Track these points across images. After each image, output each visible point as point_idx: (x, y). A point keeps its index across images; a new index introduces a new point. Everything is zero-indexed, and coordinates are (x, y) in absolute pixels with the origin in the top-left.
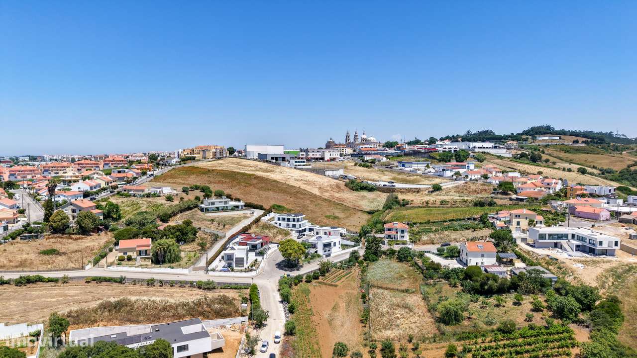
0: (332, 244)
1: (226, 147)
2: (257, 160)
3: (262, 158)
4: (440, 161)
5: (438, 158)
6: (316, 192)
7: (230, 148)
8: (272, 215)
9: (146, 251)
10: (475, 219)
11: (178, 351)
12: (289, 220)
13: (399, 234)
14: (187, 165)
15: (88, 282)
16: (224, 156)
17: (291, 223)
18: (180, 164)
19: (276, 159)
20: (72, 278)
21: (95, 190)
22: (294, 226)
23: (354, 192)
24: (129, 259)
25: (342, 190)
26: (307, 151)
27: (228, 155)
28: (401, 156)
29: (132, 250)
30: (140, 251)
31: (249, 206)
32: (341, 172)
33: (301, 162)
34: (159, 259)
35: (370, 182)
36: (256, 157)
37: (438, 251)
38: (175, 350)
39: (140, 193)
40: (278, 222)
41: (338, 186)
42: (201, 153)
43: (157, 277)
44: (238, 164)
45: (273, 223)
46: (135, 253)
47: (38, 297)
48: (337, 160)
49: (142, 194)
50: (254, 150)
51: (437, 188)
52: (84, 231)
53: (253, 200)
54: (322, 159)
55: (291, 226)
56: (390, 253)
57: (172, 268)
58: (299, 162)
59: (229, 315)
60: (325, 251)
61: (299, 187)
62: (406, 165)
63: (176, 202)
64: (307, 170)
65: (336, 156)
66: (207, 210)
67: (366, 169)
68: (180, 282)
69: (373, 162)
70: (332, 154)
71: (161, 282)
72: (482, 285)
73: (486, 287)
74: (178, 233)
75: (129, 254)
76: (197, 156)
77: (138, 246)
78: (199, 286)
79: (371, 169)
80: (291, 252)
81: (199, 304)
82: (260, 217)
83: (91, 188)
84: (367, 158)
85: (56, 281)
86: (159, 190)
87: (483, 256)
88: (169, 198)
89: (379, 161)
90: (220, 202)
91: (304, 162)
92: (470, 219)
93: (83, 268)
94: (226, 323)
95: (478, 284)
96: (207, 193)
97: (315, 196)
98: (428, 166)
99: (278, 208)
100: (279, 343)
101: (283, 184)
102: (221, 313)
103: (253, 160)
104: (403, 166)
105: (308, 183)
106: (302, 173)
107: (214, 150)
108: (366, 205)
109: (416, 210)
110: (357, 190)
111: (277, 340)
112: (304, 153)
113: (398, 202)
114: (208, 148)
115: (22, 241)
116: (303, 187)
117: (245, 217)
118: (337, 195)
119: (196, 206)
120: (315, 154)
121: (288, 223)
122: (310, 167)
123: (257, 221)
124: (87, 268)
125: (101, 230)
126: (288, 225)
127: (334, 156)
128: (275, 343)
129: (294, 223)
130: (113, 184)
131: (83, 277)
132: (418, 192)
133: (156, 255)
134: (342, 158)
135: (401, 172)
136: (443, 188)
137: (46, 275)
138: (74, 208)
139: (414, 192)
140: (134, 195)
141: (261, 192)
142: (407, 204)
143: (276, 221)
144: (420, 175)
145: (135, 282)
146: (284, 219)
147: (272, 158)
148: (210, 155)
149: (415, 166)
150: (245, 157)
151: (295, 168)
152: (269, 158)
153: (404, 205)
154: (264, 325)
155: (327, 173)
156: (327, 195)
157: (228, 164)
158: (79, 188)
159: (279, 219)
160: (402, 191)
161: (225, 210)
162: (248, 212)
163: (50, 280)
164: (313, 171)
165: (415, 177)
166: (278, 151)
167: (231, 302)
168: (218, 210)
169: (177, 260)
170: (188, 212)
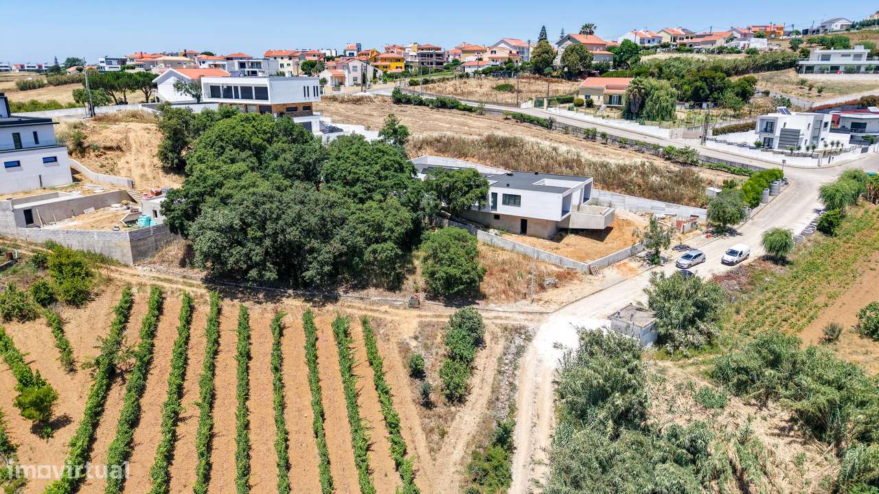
9: (620, 97)
15: (506, 119)
20: (492, 110)
24: (590, 105)
29: (598, 91)
30: (611, 97)
34: (634, 108)
38: (500, 199)
43: (600, 130)
46: (602, 98)
52: (571, 75)
57: (643, 124)
66: (809, 69)
68: (637, 143)
71: (604, 136)
74: (698, 84)
75: (592, 97)
77: (608, 88)
78: (668, 155)
85: (471, 110)
90: (845, 56)
93: (518, 105)
94: (658, 209)
102: (661, 193)
111: (730, 258)
119: (792, 64)
124: (523, 106)
125: (593, 75)
128: (724, 262)
131: (502, 111)
133: (629, 103)
145: (566, 129)
154: (733, 233)
161: (853, 71)
163: (466, 109)
167: (697, 183)
168: (835, 69)
169: (663, 115)
170: (768, 72)
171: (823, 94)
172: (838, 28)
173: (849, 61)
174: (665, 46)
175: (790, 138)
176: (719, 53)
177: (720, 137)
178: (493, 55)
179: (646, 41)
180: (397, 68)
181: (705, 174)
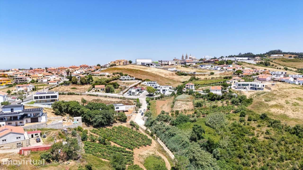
0: (166, 90)
1: (128, 61)
2: (141, 65)
3: (143, 64)
4: (219, 64)
5: (218, 63)
6: (163, 76)
7: (130, 61)
8: (145, 82)
9: (103, 89)
10: (221, 82)
11: (116, 109)
12: (151, 83)
13: (191, 87)
14: (113, 67)
15: (87, 95)
16: (128, 64)
17: (152, 84)
18: (110, 67)
19: (149, 65)
20: (82, 94)
22: (153, 85)
23: (179, 76)
24: (98, 91)
25: (174, 75)
26: (161, 61)
27: (129, 64)
28: (203, 63)
29: (99, 88)
30: (101, 89)
31: (136, 79)
32: (175, 69)
33: (159, 65)
34: (108, 91)
35: (185, 72)
36: (140, 64)
37: (203, 91)
38: (115, 108)
39: (98, 74)
40: (147, 84)
41: (172, 74)
42: (118, 63)
43: (107, 95)
44: (133, 66)
45: (145, 84)
46: (100, 89)
47: (74, 97)
48: (174, 65)
49: (99, 75)
50: (140, 61)
51: (212, 74)
52: (82, 84)
53: (139, 78)
54: (168, 64)
55: (152, 85)
56: (186, 92)
57: (112, 93)
58: (157, 65)
59: (130, 105)
60: (163, 92)
61: (157, 74)
62: (203, 66)
63: (111, 77)
64: (160, 68)
65: (174, 63)
66: (122, 80)
67: (186, 68)
68: (115, 97)
69: (189, 65)
70: (172, 63)
71: (109, 96)
72: (212, 98)
73: (213, 98)
75: (98, 89)
76: (117, 64)
77: (101, 87)
78: (121, 98)
79: (188, 68)
80: (150, 90)
82: (141, 82)
83: (80, 73)
84: (187, 64)
85: (78, 94)
86: (104, 74)
87: (216, 91)
88: (108, 76)
89: (192, 65)
90: (126, 77)
91: (160, 65)
92: (219, 83)
95: (211, 98)
96: (121, 74)
97: (163, 77)
98: (212, 66)
99: (148, 80)
100: (145, 111)
101: (150, 73)
102: (128, 104)
103: (139, 65)
104: (202, 66)
105: (160, 73)
106: (160, 70)
107: (124, 62)
108: (182, 80)
109: (201, 81)
110: (180, 75)
111: (144, 110)
112: (160, 62)
113: (195, 79)
114: (121, 61)
115: (65, 86)
116: (158, 74)
117: (135, 83)
118: (171, 77)
119: (118, 79)
120: (165, 63)
121: (151, 84)
122: (162, 67)
123: (140, 83)
124: (86, 92)
125: (88, 84)
126: (151, 85)
127: (173, 64)
128: (144, 111)
129: (153, 84)
130: (87, 72)
132: (204, 75)
133: (106, 90)
134: (177, 64)
135: (201, 69)
136: (215, 74)
137: (75, 93)
138: (78, 77)
139: (203, 75)
140: (96, 75)
141: (141, 75)
142: (199, 79)
143: (146, 84)
144: (208, 70)
145: (101, 96)
146: (149, 83)
147: (147, 64)
148: (122, 63)
149: (206, 67)
150: (136, 64)
151: (156, 68)
152: (145, 64)
153: (197, 80)
154: (141, 107)
155: (169, 69)
156: (167, 77)
157: (129, 67)
158: (76, 73)
159: (148, 83)
160: (198, 75)
161: (128, 80)
162: (137, 81)
163: (77, 94)
164: (163, 69)
165: (205, 70)
166: (150, 61)
167: (131, 102)
168: (126, 80)
170: (115, 81)
171: (129, 85)
172: (108, 66)
173: (127, 78)
175: (134, 93)
177: (124, 94)
178: (55, 79)
180: (8, 82)
181: (131, 101)
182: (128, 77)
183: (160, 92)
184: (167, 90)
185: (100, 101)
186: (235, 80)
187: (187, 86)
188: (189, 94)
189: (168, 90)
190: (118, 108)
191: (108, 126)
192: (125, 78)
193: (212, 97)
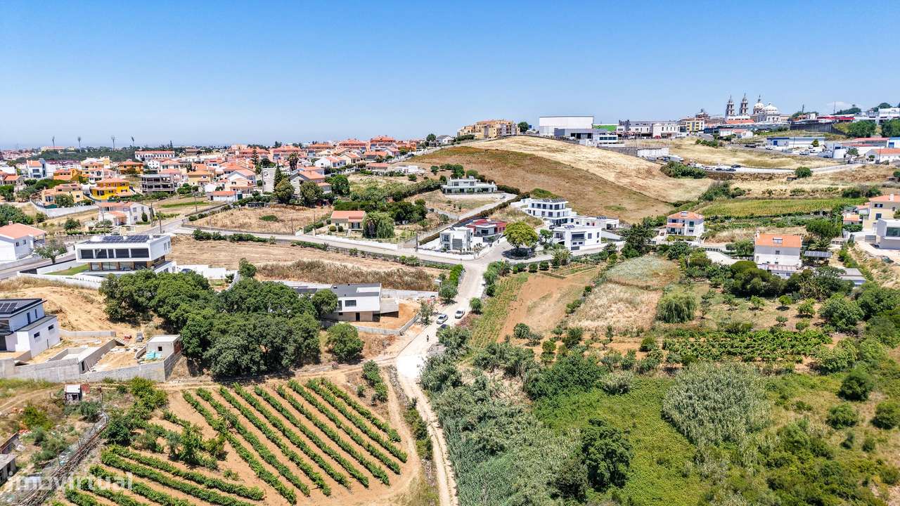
0: (586, 236)
1: (517, 122)
2: (551, 138)
3: (559, 135)
4: (849, 136)
5: (847, 131)
6: (611, 177)
7: (522, 124)
8: (529, 201)
9: (359, 223)
10: (824, 213)
11: (346, 305)
12: (545, 206)
13: (687, 227)
14: (464, 145)
15: (293, 246)
16: (513, 133)
17: (547, 211)
18: (453, 144)
19: (579, 136)
20: (280, 241)
21: (338, 167)
22: (551, 214)
23: (672, 178)
24: (341, 230)
25: (654, 176)
26: (627, 124)
27: (519, 132)
28: (785, 130)
29: (344, 221)
30: (353, 224)
31: (502, 189)
32: (665, 152)
33: (610, 138)
34: (371, 231)
35: (698, 165)
36: (551, 134)
37: (728, 248)
38: (343, 304)
39: (383, 171)
40: (532, 209)
41: (649, 172)
42: (483, 130)
43: (359, 248)
44: (523, 143)
45: (524, 210)
46: (347, 224)
47: (245, 252)
48: (673, 137)
49: (385, 172)
50: (549, 124)
51: (804, 174)
52: (308, 203)
53: (511, 184)
54: (649, 135)
55: (547, 214)
56: (661, 249)
57: (380, 242)
58: (606, 138)
59: (420, 288)
60: (574, 244)
61: (587, 171)
62: (780, 142)
63: (419, 181)
64: (613, 149)
65: (673, 131)
66: (450, 191)
67: (708, 148)
68: (383, 255)
69: (728, 139)
70: (665, 128)
71: (363, 252)
72: (743, 285)
73: (748, 287)
75: (340, 225)
76: (477, 135)
77: (350, 218)
78: (403, 261)
79: (720, 149)
80: (516, 236)
81: (390, 275)
82: (509, 202)
83: (334, 164)
84: (724, 133)
85: (264, 241)
86: (403, 168)
87: (778, 252)
88: (412, 178)
89: (739, 137)
90: (465, 183)
91: (614, 138)
92: (816, 213)
93: (293, 234)
94: (414, 295)
95: (739, 282)
96: (457, 172)
97: (605, 182)
98: (815, 144)
99: (540, 193)
100: (459, 318)
101: (565, 166)
102: (412, 285)
103: (547, 137)
104: (775, 143)
105: (605, 166)
106: (610, 154)
107: (499, 126)
108: (676, 195)
109: (749, 202)
110: (675, 176)
111: (459, 315)
112: (623, 127)
113: (726, 193)
114: (492, 124)
115: (250, 208)
116: (594, 169)
117: (492, 202)
118: (640, 182)
119: (439, 187)
120: (639, 128)
121: (544, 210)
122: (623, 145)
123: (505, 205)
124: (297, 234)
125: (325, 203)
126: (543, 213)
127: (669, 131)
128: (456, 318)
129: (551, 211)
130: (361, 162)
131: (289, 241)
132: (770, 179)
133: (367, 228)
134: (684, 134)
135: (768, 152)
136: (814, 174)
137: (256, 236)
138: (302, 179)
139: (764, 179)
140: (377, 174)
141: (528, 175)
142: (741, 194)
143: (530, 208)
144: (794, 157)
145: (337, 250)
146: (539, 206)
147: (573, 135)
148: (492, 132)
149: (791, 145)
150: (537, 135)
151: (598, 147)
152: (567, 135)
153: (733, 196)
154: (453, 302)
155: (641, 153)
156: (624, 182)
157: (512, 144)
158: (322, 164)
159: (533, 205)
160: (743, 178)
161: (471, 192)
162: (498, 196)
163: (259, 240)
164: (621, 150)
165: (784, 159)
166: (583, 124)
167: (426, 277)
168: (462, 191)
169: (388, 235)
170: (428, 193)
171: (462, 210)
172: (446, 143)
173: (468, 186)
174: (350, 167)
175: (458, 243)
176: (390, 176)
177: (424, 246)
179: (337, 164)
180: (122, 191)
181: (428, 271)
182: (472, 183)
183: (563, 243)
184: (590, 236)
185: (320, 270)
186: (881, 206)
187: (674, 221)
188: (671, 258)
189: (594, 236)
190: (353, 303)
191: (272, 378)
192: (461, 186)
193: (747, 282)
